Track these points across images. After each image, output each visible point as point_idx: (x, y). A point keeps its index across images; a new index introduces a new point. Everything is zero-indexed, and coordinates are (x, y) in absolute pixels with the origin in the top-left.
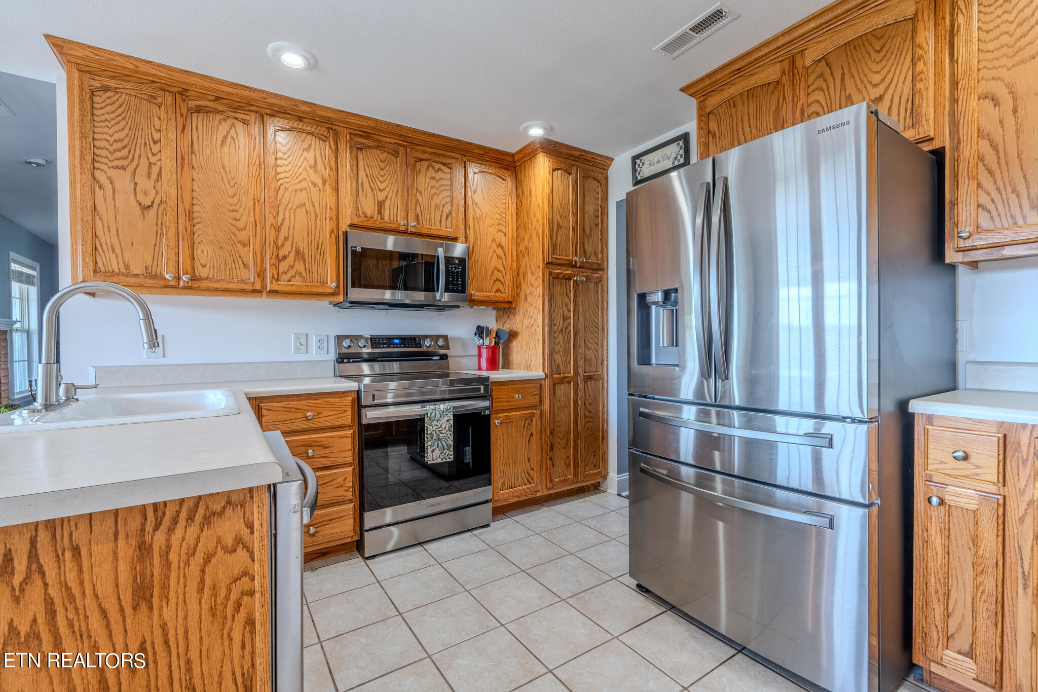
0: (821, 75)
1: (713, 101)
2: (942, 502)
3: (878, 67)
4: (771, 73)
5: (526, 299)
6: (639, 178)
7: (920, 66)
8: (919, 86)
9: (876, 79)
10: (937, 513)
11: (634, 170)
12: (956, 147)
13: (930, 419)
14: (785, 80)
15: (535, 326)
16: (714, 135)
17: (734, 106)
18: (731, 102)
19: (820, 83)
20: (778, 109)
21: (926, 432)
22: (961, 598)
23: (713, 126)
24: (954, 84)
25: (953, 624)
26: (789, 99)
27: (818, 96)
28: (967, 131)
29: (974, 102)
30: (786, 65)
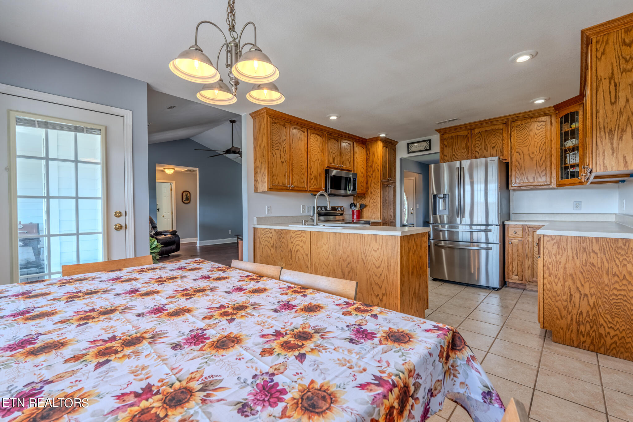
0: (479, 137)
1: (446, 136)
2: (511, 243)
3: (494, 139)
4: (465, 133)
5: (371, 193)
6: (410, 151)
7: (504, 142)
8: (503, 146)
9: (493, 142)
10: (510, 246)
11: (408, 148)
12: (512, 163)
13: (509, 225)
14: (469, 136)
15: (377, 203)
16: (446, 146)
17: (453, 139)
18: (452, 138)
19: (478, 139)
20: (467, 143)
21: (508, 228)
22: (515, 264)
23: (446, 143)
24: (511, 148)
25: (514, 269)
26: (470, 141)
27: (478, 142)
28: (514, 160)
29: (515, 153)
30: (469, 131)
